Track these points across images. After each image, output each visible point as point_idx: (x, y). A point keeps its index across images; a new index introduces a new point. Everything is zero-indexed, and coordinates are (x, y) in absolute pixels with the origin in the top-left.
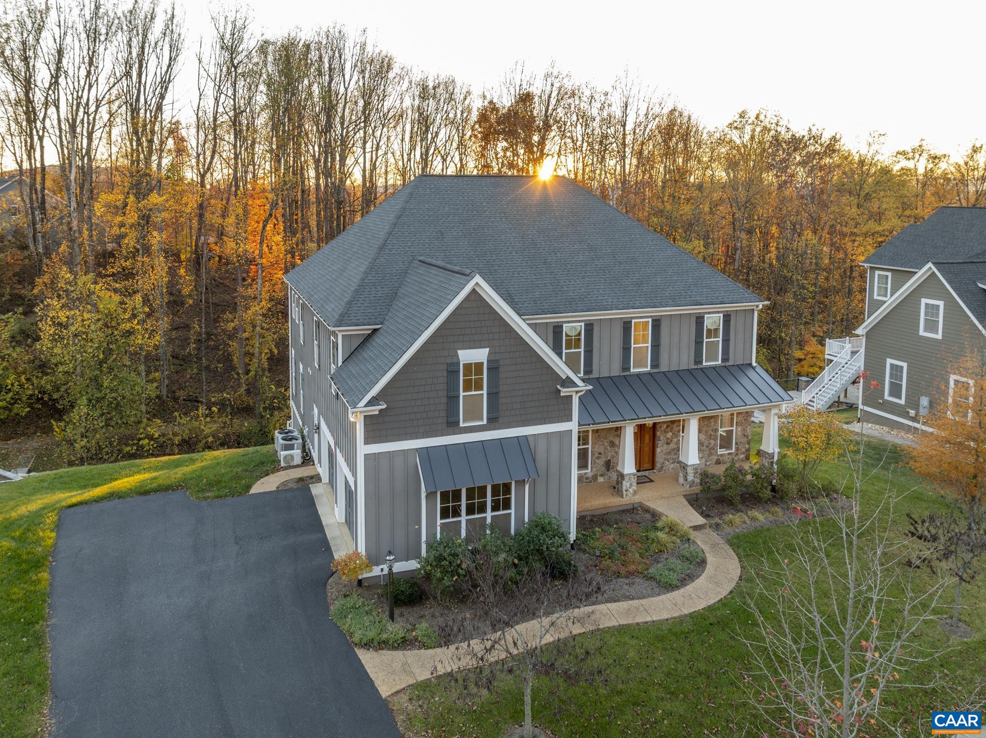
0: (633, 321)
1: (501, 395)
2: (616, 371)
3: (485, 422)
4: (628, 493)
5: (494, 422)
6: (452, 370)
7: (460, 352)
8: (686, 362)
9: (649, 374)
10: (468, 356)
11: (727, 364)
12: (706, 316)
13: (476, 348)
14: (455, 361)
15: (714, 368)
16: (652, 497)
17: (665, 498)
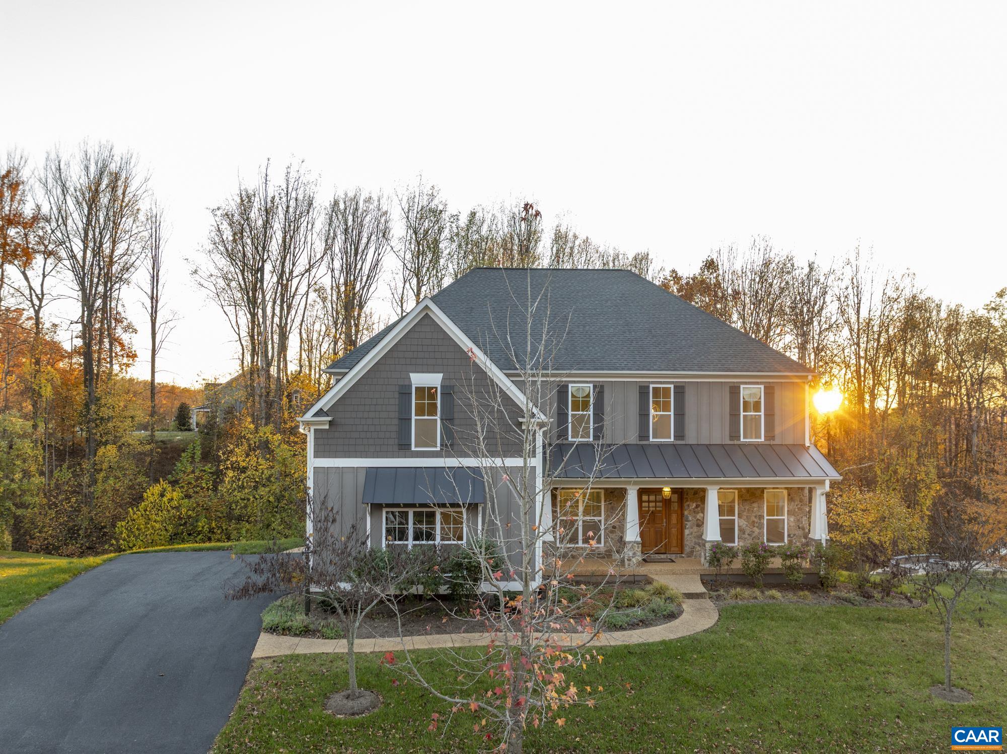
0: (651, 386)
1: (456, 422)
2: (632, 438)
3: (438, 449)
4: (631, 563)
5: (448, 449)
7: (412, 375)
8: (719, 435)
9: (673, 446)
10: (419, 379)
11: (772, 442)
12: (742, 386)
13: (430, 372)
14: (407, 383)
15: (756, 446)
16: (661, 571)
17: (677, 574)
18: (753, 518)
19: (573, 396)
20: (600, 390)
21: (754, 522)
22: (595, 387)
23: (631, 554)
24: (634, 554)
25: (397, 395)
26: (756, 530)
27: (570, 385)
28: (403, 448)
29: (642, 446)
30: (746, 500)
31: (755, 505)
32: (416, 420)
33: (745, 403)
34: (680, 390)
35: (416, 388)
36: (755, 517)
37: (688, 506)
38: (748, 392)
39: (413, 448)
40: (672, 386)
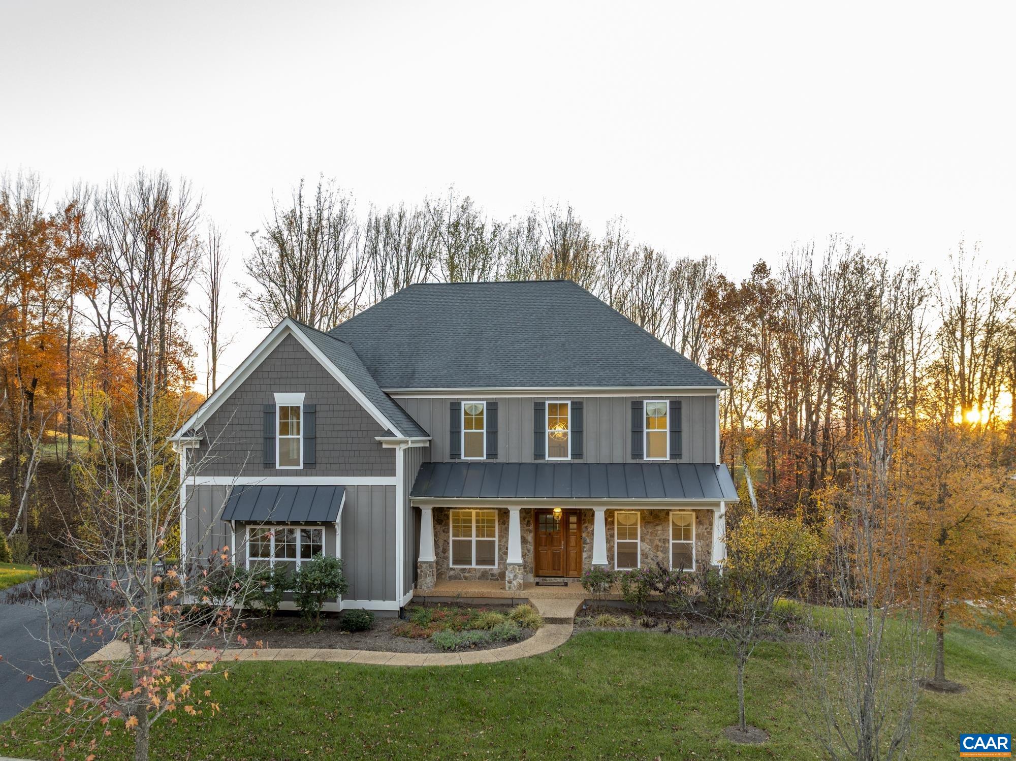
0: (547, 403)
1: (319, 441)
2: (528, 457)
3: (301, 467)
4: (512, 585)
5: (311, 467)
6: (269, 411)
7: (276, 395)
8: (620, 454)
9: (570, 465)
10: (283, 399)
11: (678, 461)
12: (645, 402)
13: (293, 392)
14: (271, 403)
15: (660, 465)
16: (543, 594)
17: (560, 598)
18: (657, 542)
19: (466, 414)
20: (493, 407)
21: (657, 546)
22: (488, 404)
23: (512, 576)
24: (515, 576)
25: (262, 415)
26: (660, 554)
27: (463, 403)
28: (268, 467)
29: (537, 465)
30: (649, 523)
31: (659, 528)
32: (280, 439)
33: (648, 418)
34: (578, 407)
35: (282, 408)
36: (660, 540)
37: (586, 528)
38: (651, 408)
39: (278, 467)
40: (569, 402)
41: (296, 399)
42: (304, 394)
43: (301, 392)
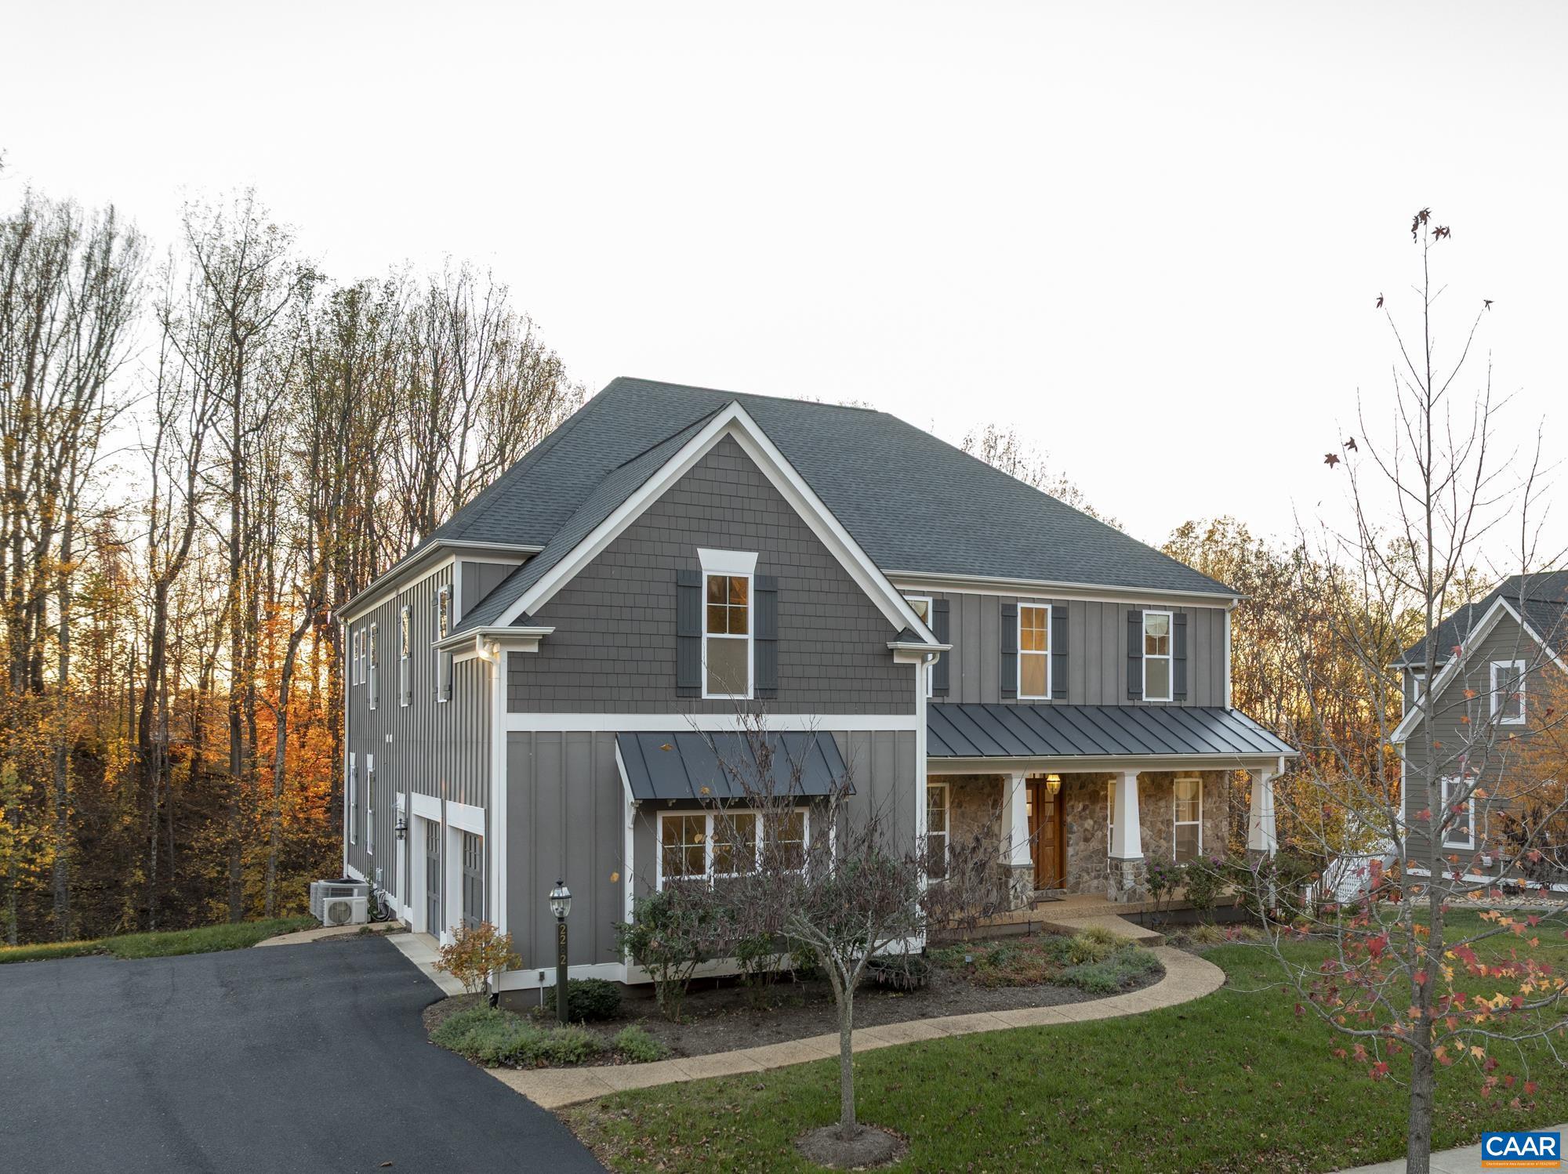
0: (1020, 605)
1: (782, 646)
2: (992, 694)
3: (751, 696)
4: (1020, 902)
5: (769, 697)
6: (689, 582)
7: (704, 554)
8: (1113, 694)
9: (1051, 706)
10: (715, 561)
11: (1184, 704)
12: (1145, 612)
13: (734, 549)
14: (693, 567)
15: (1163, 708)
17: (1085, 917)
18: (1159, 825)
20: (941, 608)
21: (1159, 831)
22: (934, 602)
23: (1018, 887)
24: (1023, 886)
25: (672, 590)
26: (1163, 843)
28: (686, 696)
29: (1005, 707)
30: (1150, 796)
31: (1162, 803)
32: (709, 640)
33: (1150, 639)
34: (1061, 615)
35: (711, 579)
36: (1162, 823)
37: (1072, 807)
38: (1152, 622)
39: (705, 695)
40: (1049, 607)
41: (740, 564)
42: (756, 555)
43: (750, 550)
